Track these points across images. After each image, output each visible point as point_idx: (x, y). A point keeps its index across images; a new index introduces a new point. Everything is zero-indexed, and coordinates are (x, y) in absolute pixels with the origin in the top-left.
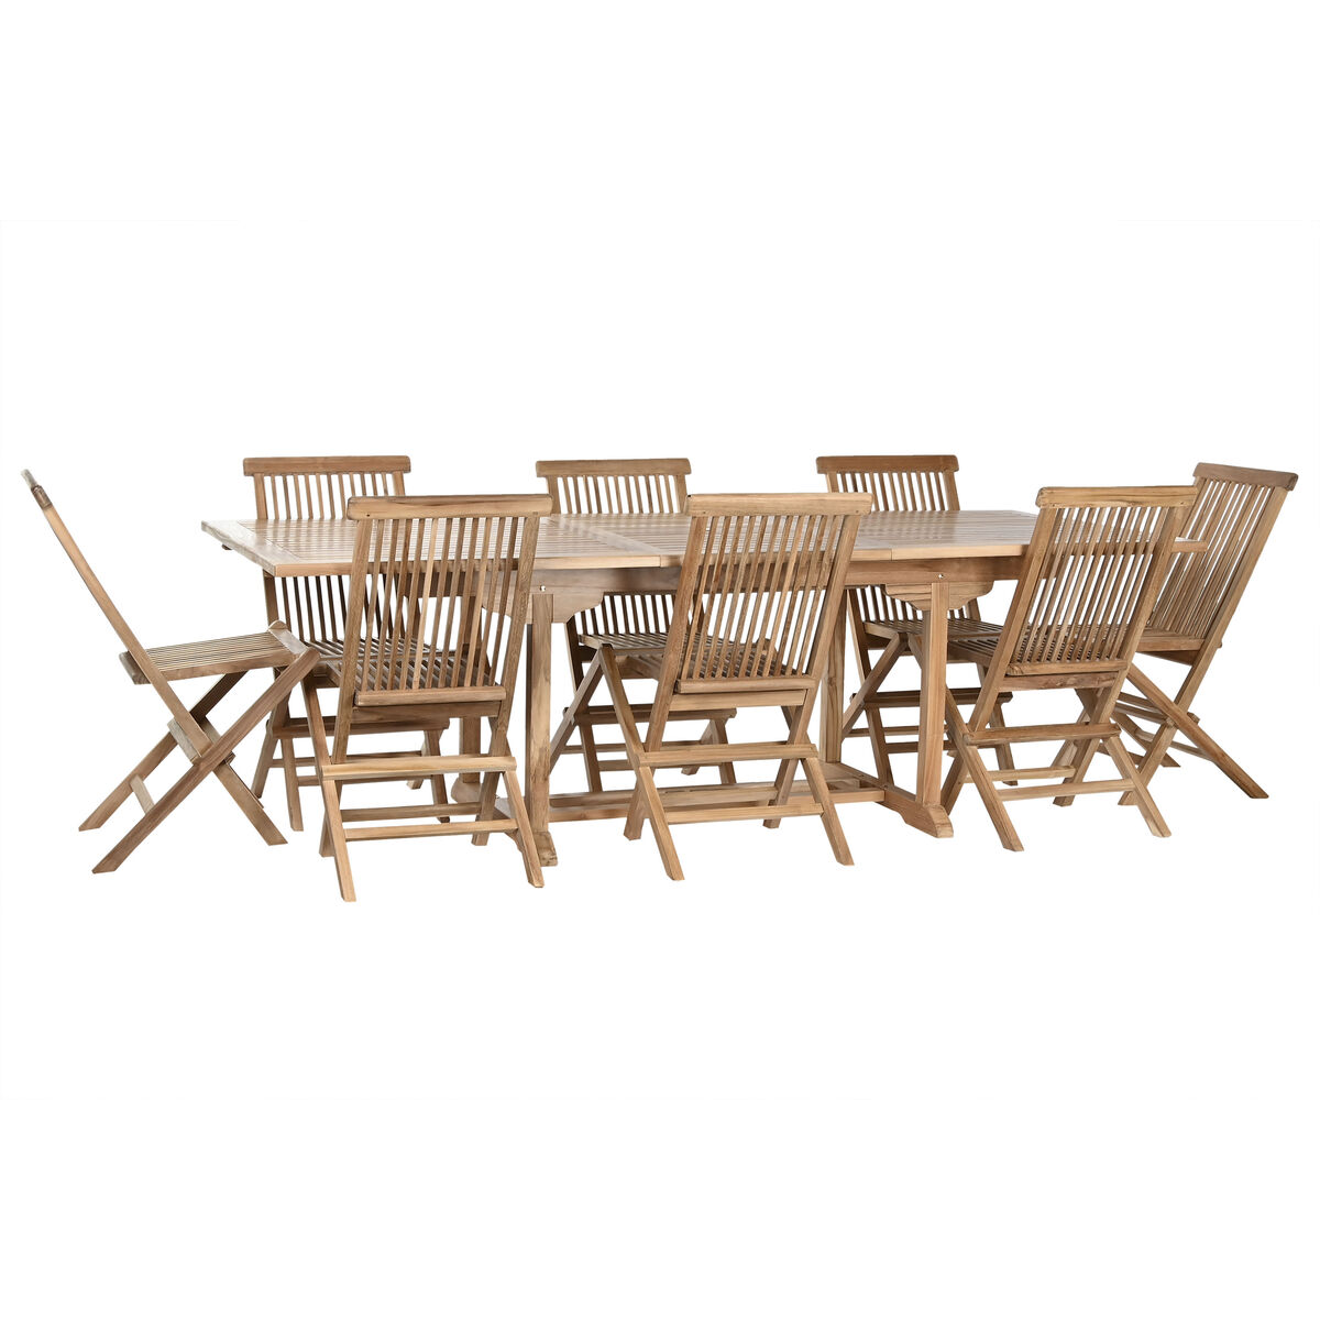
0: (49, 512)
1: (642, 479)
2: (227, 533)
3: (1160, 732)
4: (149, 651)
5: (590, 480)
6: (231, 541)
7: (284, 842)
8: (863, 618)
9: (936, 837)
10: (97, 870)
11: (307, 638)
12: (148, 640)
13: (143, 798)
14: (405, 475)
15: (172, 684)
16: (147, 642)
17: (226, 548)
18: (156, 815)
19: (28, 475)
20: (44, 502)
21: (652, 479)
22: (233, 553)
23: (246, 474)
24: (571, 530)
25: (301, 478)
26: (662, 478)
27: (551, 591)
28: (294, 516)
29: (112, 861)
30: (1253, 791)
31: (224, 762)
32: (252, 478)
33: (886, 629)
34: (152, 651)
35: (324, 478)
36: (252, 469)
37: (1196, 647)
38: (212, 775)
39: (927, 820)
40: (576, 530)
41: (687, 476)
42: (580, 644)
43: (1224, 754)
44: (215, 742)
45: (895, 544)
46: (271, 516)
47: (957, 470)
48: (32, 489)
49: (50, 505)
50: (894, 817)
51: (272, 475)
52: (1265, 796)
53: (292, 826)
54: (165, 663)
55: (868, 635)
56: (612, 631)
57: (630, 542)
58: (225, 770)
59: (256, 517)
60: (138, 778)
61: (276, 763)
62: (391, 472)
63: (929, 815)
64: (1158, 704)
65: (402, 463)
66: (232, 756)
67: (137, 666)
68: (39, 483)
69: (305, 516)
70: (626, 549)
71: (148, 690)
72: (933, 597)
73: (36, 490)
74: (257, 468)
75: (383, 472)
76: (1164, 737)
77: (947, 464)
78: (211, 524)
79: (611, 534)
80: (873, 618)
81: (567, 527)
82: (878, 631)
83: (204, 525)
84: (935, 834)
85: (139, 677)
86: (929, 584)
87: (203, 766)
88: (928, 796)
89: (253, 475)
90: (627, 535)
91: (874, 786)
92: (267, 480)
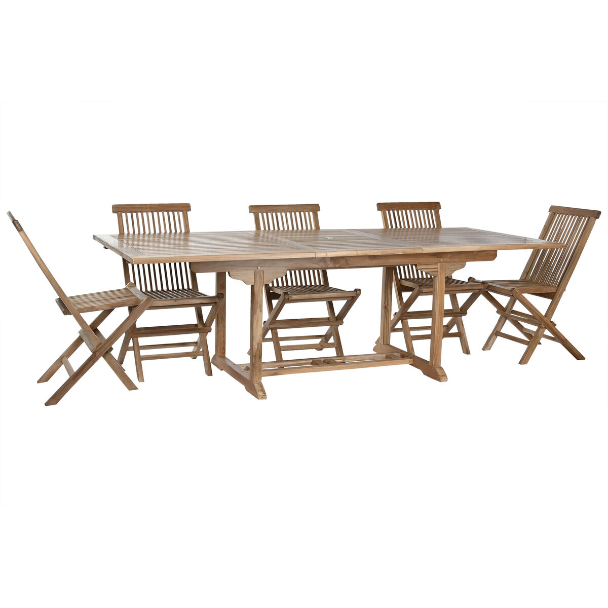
0: (22, 233)
1: (298, 214)
2: (106, 241)
3: (538, 330)
4: (70, 297)
5: (274, 214)
6: (109, 245)
7: (136, 388)
8: (399, 278)
9: (440, 381)
10: (47, 404)
11: (144, 290)
12: (69, 292)
13: (69, 368)
14: (188, 212)
15: (82, 314)
16: (69, 294)
17: (106, 248)
18: (75, 377)
19: (10, 214)
20: (19, 228)
21: (302, 213)
22: (109, 250)
23: (113, 212)
24: (265, 237)
25: (140, 214)
26: (307, 213)
27: (262, 269)
28: (137, 232)
29: (54, 399)
30: (579, 356)
31: (107, 352)
32: (116, 214)
33: (410, 283)
34: (71, 298)
35: (150, 214)
36: (116, 210)
37: (554, 291)
38: (102, 358)
39: (435, 374)
40: (268, 238)
41: (318, 212)
42: (271, 291)
43: (566, 340)
44: (103, 342)
45: (423, 245)
46: (126, 232)
47: (440, 208)
48: (13, 222)
49: (22, 229)
50: (418, 372)
51: (126, 213)
52: (584, 358)
53: (139, 380)
54: (78, 304)
55: (401, 285)
56: (285, 285)
57: (298, 244)
58: (108, 356)
59: (118, 233)
60: (65, 357)
61: (130, 349)
62: (182, 211)
63: (436, 371)
64: (538, 318)
65: (186, 207)
66: (111, 349)
67: (65, 305)
68: (16, 219)
69: (142, 232)
70: (298, 249)
71: (71, 318)
72: (439, 270)
73: (15, 223)
74: (118, 209)
75: (178, 211)
76: (540, 332)
77: (436, 206)
78: (98, 236)
79: (287, 240)
80: (403, 277)
81: (264, 236)
82: (407, 284)
83: (95, 237)
84: (439, 380)
85: (66, 311)
86: (436, 264)
87: (97, 354)
88: (435, 362)
89: (117, 213)
90: (295, 241)
91: (408, 357)
92: (124, 215)
